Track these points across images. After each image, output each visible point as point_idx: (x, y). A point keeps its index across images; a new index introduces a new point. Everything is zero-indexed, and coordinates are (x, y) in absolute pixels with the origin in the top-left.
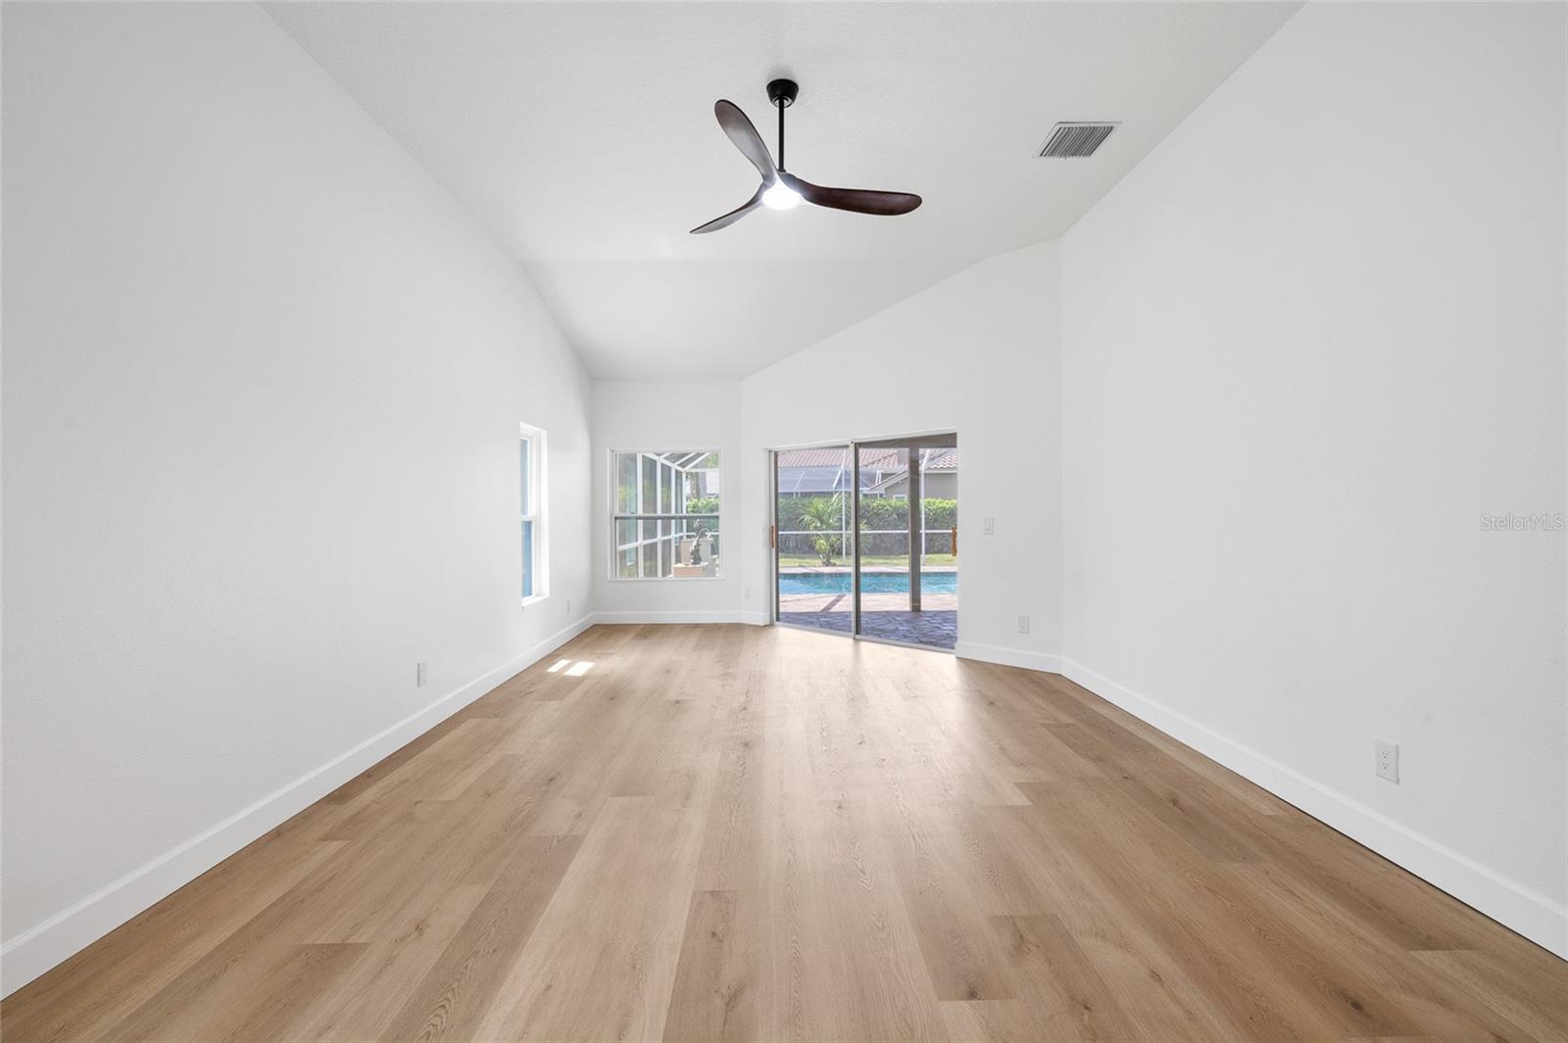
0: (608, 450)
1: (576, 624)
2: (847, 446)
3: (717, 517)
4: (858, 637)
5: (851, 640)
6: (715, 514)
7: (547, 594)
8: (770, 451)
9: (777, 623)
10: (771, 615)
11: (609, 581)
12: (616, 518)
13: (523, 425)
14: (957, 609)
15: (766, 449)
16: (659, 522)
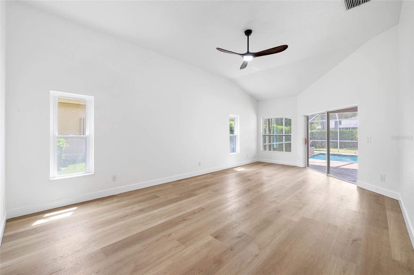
0: (261, 118)
1: (250, 160)
2: (325, 113)
3: (291, 135)
4: (328, 174)
5: (326, 175)
6: (290, 135)
7: (239, 152)
8: (306, 116)
9: (307, 168)
10: (305, 165)
11: (262, 151)
12: (264, 135)
13: (230, 115)
14: (357, 169)
15: (304, 115)
16: (284, 137)
